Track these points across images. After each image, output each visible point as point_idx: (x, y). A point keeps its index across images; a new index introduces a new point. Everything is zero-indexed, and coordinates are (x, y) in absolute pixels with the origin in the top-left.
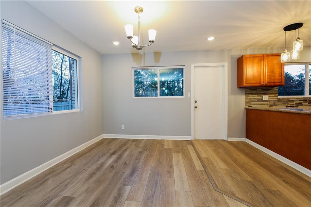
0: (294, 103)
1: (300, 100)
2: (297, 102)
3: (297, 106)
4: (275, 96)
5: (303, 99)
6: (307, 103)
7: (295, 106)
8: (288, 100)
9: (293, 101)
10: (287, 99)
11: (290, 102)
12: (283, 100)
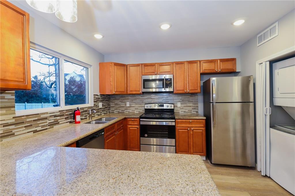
0: (46, 122)
1: (55, 116)
2: (52, 120)
3: (51, 126)
4: (9, 112)
5: (59, 113)
6: (64, 119)
7: (49, 127)
8: (37, 119)
9: (46, 118)
10: (35, 117)
11: (41, 122)
12: (28, 120)
